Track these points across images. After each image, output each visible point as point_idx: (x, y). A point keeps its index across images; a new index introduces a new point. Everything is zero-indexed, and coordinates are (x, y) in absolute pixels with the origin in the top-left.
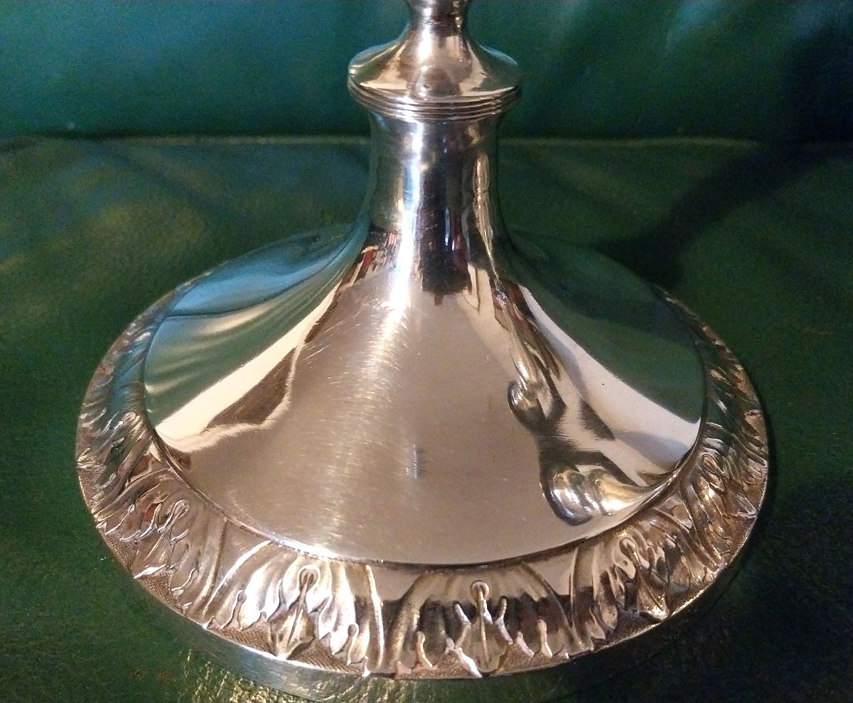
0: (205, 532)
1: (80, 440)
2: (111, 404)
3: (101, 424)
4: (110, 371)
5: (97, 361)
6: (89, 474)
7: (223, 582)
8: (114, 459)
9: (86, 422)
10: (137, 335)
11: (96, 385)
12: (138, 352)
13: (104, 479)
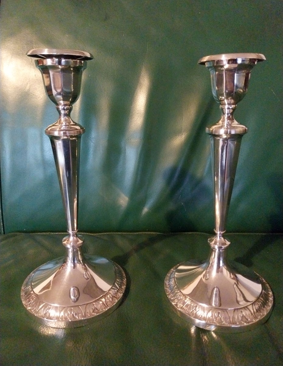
0: (37, 302)
1: (21, 291)
2: (27, 285)
3: (25, 288)
4: (27, 280)
5: (25, 279)
6: (22, 295)
7: (39, 309)
8: (26, 293)
9: (23, 288)
10: (32, 274)
11: (25, 282)
12: (32, 277)
13: (25, 296)
